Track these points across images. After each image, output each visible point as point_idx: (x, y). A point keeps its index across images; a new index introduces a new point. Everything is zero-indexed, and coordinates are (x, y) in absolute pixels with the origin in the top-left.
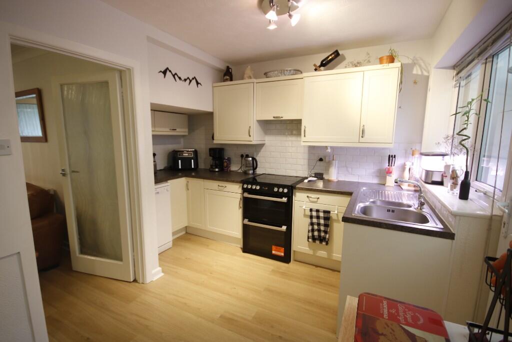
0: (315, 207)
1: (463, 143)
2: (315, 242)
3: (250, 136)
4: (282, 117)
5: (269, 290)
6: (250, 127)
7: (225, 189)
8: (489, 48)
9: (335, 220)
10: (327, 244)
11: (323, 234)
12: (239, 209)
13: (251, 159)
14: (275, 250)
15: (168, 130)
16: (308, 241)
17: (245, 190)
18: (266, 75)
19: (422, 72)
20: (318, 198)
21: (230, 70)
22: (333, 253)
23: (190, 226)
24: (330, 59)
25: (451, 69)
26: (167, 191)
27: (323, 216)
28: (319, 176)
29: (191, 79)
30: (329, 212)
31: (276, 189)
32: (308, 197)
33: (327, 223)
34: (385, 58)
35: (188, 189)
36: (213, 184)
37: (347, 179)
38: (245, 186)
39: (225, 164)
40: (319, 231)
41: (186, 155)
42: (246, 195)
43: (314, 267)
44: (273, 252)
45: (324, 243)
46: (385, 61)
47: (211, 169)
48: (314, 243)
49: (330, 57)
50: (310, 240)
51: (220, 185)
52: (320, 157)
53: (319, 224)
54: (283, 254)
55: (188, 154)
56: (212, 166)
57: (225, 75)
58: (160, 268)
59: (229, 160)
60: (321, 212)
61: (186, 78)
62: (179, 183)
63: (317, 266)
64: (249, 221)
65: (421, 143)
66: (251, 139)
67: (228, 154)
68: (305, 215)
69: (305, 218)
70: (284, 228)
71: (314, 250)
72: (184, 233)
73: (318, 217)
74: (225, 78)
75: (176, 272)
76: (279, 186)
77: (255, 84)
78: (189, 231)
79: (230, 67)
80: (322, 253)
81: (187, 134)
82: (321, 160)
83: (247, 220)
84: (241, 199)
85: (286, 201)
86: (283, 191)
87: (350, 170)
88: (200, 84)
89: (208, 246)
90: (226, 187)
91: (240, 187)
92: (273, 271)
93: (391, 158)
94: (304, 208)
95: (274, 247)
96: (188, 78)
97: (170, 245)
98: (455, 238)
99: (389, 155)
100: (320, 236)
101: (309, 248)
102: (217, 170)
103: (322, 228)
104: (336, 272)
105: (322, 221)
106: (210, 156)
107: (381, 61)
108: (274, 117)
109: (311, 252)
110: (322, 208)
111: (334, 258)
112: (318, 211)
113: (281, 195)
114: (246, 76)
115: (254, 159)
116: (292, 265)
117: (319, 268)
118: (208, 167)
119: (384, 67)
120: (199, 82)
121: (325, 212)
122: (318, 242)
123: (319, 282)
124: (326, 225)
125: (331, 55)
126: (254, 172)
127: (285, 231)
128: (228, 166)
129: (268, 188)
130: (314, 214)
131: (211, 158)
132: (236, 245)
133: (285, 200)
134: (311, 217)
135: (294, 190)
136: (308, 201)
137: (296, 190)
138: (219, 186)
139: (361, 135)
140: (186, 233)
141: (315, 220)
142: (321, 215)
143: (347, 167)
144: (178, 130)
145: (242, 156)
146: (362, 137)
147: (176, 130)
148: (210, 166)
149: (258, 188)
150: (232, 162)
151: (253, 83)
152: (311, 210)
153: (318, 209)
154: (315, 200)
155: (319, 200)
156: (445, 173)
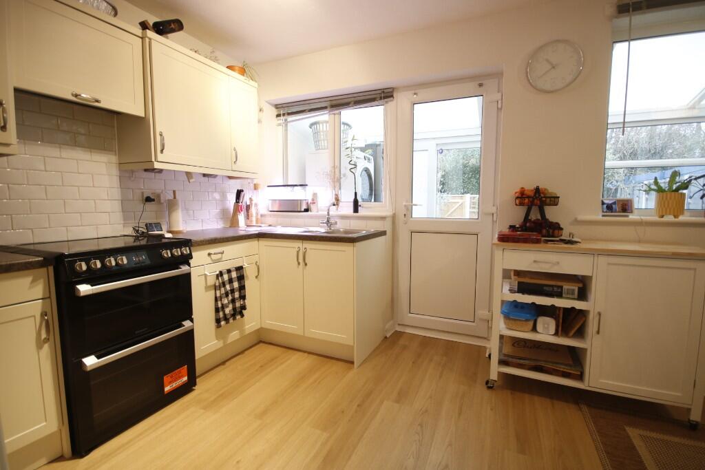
0: (223, 267)
1: (352, 170)
4: (97, 101)
10: (242, 316)
11: (238, 304)
14: (170, 383)
16: (219, 326)
20: (222, 253)
22: (245, 326)
24: (172, 28)
25: (274, 107)
27: (236, 276)
28: (156, 228)
30: (241, 268)
31: (166, 253)
32: (209, 254)
33: (243, 284)
40: (234, 301)
42: (87, 289)
44: (167, 389)
45: (238, 317)
46: (236, 71)
49: (172, 26)
52: (146, 196)
53: (233, 291)
54: (186, 378)
60: (233, 271)
63: (223, 363)
64: (98, 357)
66: (7, 138)
68: (208, 288)
69: (207, 292)
70: (188, 324)
71: (223, 338)
73: (231, 281)
80: (234, 335)
82: (148, 199)
83: (93, 357)
84: (44, 314)
86: (182, 252)
91: (34, 281)
94: (208, 274)
95: (167, 378)
99: (238, 190)
100: (234, 309)
101: (217, 339)
103: (237, 295)
105: (236, 285)
108: (76, 95)
109: (220, 344)
110: (232, 265)
111: (247, 332)
112: (229, 271)
119: (246, 81)
121: (237, 269)
122: (231, 320)
124: (242, 288)
130: (226, 277)
134: (224, 284)
136: (211, 261)
139: (234, 160)
141: (228, 287)
142: (234, 275)
146: (235, 163)
152: (221, 274)
153: (228, 268)
154: (220, 256)
155: (223, 255)
156: (313, 200)
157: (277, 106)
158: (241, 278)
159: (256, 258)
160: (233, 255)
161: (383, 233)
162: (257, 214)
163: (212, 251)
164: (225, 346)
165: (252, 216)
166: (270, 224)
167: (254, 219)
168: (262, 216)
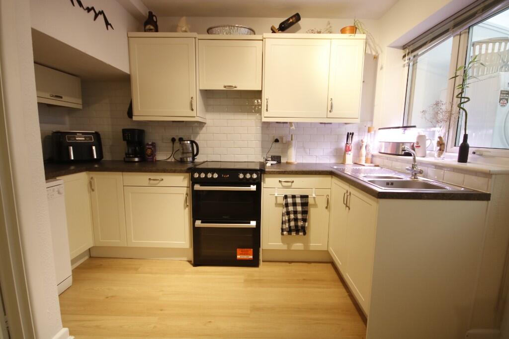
0: (289, 192)
1: (462, 106)
2: (291, 234)
3: (192, 110)
4: (235, 87)
5: (255, 309)
6: (192, 98)
7: (161, 184)
8: (477, 15)
9: (312, 205)
10: (305, 234)
11: (300, 223)
12: (185, 208)
13: (189, 142)
14: (241, 254)
15: (48, 95)
16: (282, 234)
17: (194, 181)
18: (209, 31)
19: (371, 51)
20: (293, 182)
21: (154, 18)
22: (310, 243)
23: (98, 245)
24: (291, 22)
25: (401, 49)
26: (59, 193)
27: (300, 202)
28: (277, 159)
29: (97, 12)
30: (307, 197)
31: (241, 176)
32: (280, 181)
33: (306, 210)
34: (348, 28)
35: (93, 190)
36: (141, 178)
37: (305, 161)
38: (196, 175)
39: (149, 151)
40: (296, 220)
41: (80, 139)
42: (197, 187)
43: (288, 264)
44: (238, 257)
45: (301, 234)
46: (348, 32)
47: (127, 159)
48: (290, 236)
49: (291, 20)
50: (285, 233)
51: (152, 178)
52: (275, 138)
53: (295, 212)
54: (251, 257)
55: (85, 137)
56: (127, 154)
57: (146, 23)
58: (66, 329)
59: (154, 145)
60: (298, 197)
61: (90, 7)
62: (77, 181)
63: (290, 262)
64: (202, 222)
65: (372, 120)
66: (194, 113)
67: (152, 137)
68: (277, 205)
69: (277, 208)
70: (253, 224)
71: (288, 244)
72: (87, 258)
73: (294, 204)
74: (148, 27)
75: (98, 327)
76: (245, 171)
77: (197, 39)
78: (94, 254)
79: (153, 14)
80: (298, 246)
81: (80, 107)
82: (277, 141)
83: (200, 221)
84: (187, 194)
85: (255, 190)
86: (251, 177)
87: (308, 151)
88: (110, 25)
89: (136, 269)
90: (162, 180)
91: (184, 178)
92: (246, 281)
93: (350, 135)
94: (276, 195)
95: (239, 251)
96: (93, 8)
97: (70, 281)
98: (491, 198)
99: (348, 133)
100: (296, 226)
101: (283, 242)
102: (136, 159)
103: (299, 216)
104: (313, 264)
105: (299, 208)
106: (124, 139)
107: (343, 31)
108: (225, 87)
109: (285, 247)
110: (298, 193)
111: (311, 249)
112: (294, 197)
113: (248, 183)
114: (179, 28)
115: (192, 142)
116: (263, 268)
117: (293, 264)
118: (121, 156)
119: (351, 37)
120: (110, 22)
121: (302, 197)
122: (294, 233)
123: (304, 279)
124: (305, 212)
125: (292, 18)
126: (194, 159)
127: (255, 227)
128: (153, 154)
129: (230, 175)
130: (290, 200)
131: (125, 143)
132: (180, 259)
133: (253, 188)
134: (287, 205)
135: (262, 175)
136: (281, 186)
137: (265, 175)
138: (150, 179)
139: (329, 109)
140: (90, 257)
141: (291, 208)
142: (298, 200)
143: (304, 148)
144: (64, 98)
145: (173, 140)
146: (330, 111)
147: (61, 97)
148: (124, 156)
149: (216, 176)
150: (157, 148)
151: (195, 38)
152: (286, 197)
153: (293, 194)
154: (289, 184)
155: (293, 184)
156: (418, 143)
157: (404, 47)
158: (305, 204)
159: (328, 192)
160: (301, 185)
161: (485, 197)
162: (367, 154)
163: (283, 179)
164: (289, 250)
165: (361, 156)
166: (378, 164)
167: (363, 159)
168: (373, 156)
